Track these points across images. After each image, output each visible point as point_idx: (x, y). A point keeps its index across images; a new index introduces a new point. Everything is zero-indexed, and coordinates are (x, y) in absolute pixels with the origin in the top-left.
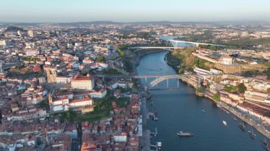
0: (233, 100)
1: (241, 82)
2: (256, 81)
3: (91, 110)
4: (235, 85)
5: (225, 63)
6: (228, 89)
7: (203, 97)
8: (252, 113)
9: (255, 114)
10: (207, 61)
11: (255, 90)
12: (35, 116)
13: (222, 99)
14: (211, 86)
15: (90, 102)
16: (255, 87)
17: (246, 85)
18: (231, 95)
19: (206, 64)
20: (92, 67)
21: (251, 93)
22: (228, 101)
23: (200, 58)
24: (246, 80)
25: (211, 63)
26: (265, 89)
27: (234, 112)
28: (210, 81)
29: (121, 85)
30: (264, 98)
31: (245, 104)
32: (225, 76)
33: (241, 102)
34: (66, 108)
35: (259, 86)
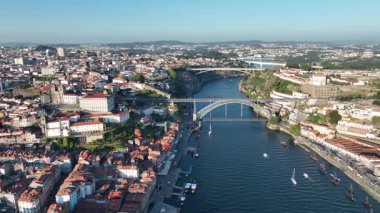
0: (318, 134)
1: (334, 108)
2: (356, 107)
3: (101, 137)
4: (324, 113)
5: (315, 83)
6: (315, 119)
7: (278, 131)
8: (344, 152)
9: (349, 153)
10: (290, 83)
11: (353, 120)
12: (20, 141)
13: (304, 133)
14: (291, 116)
15: (100, 127)
16: (354, 116)
17: (341, 113)
18: (316, 127)
19: (289, 87)
20: (122, 88)
21: (347, 124)
22: (312, 136)
23: (282, 80)
24: (341, 106)
25: (296, 85)
26: (370, 118)
27: (317, 150)
28: (290, 109)
29: (157, 111)
30: (367, 131)
31: (336, 140)
32: (312, 102)
33: (331, 137)
34: (66, 134)
35: (360, 114)
